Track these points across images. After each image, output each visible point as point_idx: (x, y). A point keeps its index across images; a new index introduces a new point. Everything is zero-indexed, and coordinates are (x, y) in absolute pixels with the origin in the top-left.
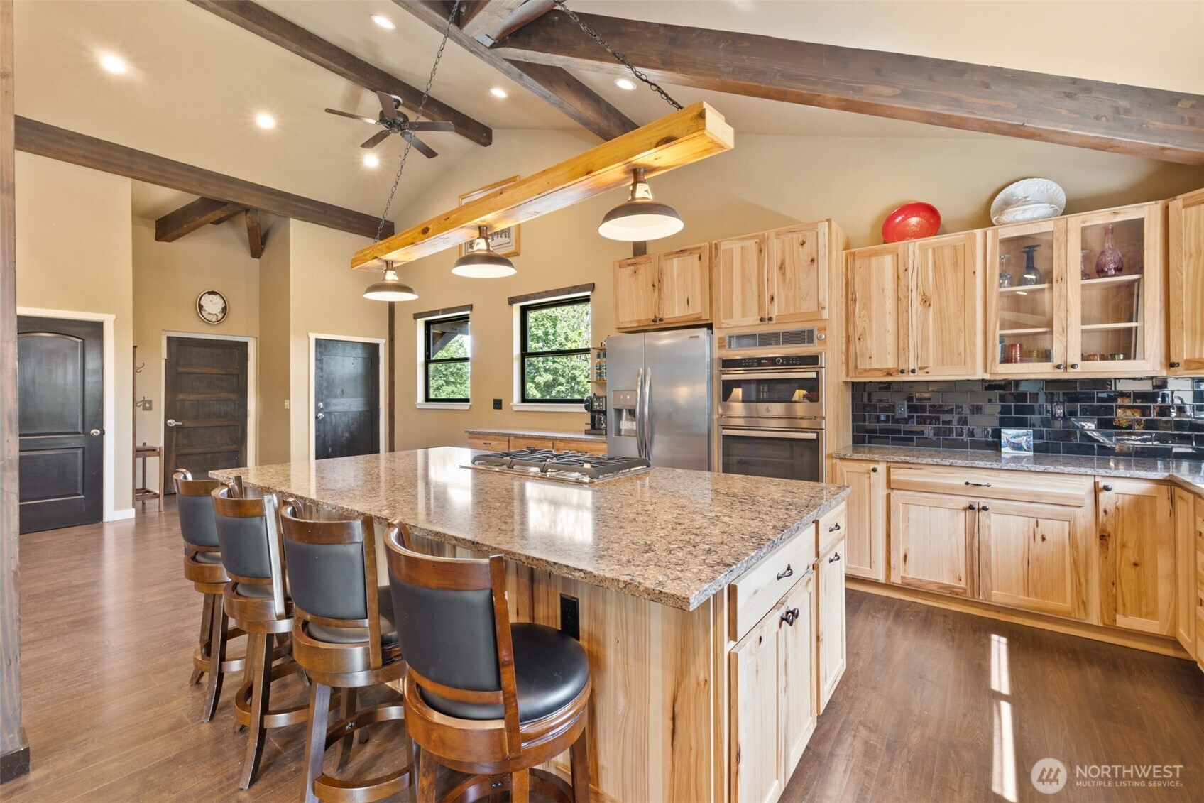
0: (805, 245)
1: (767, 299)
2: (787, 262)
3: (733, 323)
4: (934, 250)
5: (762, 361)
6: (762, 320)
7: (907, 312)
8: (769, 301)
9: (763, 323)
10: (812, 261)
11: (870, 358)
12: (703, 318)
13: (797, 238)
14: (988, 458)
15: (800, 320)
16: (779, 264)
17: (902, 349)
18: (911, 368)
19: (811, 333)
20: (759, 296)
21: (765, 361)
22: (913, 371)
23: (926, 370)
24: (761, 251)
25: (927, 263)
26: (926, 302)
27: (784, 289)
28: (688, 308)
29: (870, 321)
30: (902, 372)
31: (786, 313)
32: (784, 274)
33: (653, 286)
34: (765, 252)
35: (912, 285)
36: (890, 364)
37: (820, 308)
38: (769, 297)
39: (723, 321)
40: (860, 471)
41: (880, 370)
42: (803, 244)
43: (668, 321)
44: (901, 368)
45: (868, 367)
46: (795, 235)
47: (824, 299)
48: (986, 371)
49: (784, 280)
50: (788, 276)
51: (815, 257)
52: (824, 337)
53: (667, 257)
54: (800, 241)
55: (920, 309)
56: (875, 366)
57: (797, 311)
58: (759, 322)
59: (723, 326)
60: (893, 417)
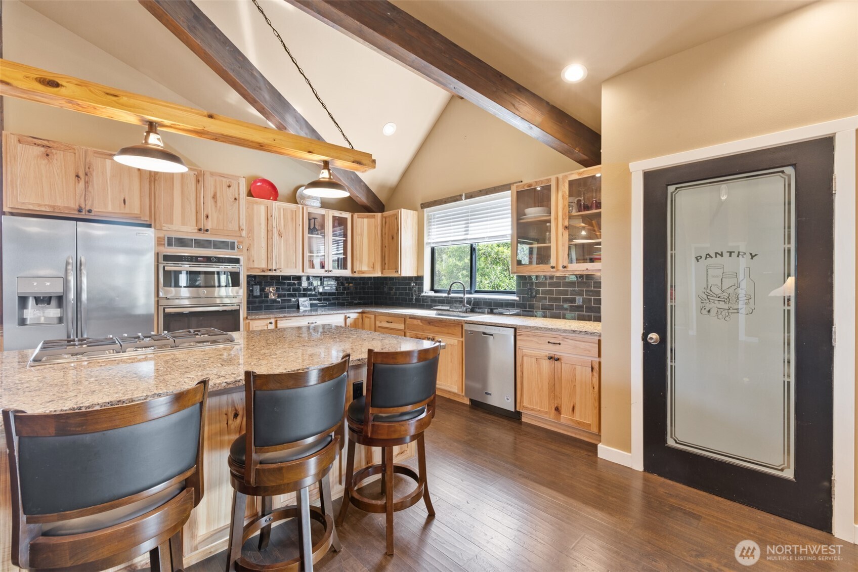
0: (231, 188)
1: (203, 217)
2: (218, 195)
3: (174, 227)
4: (284, 209)
5: (199, 259)
6: (200, 230)
7: (272, 238)
8: (205, 218)
9: (200, 232)
10: (235, 199)
11: (253, 261)
12: (142, 219)
13: (225, 182)
14: (294, 312)
15: (227, 234)
16: (212, 195)
17: (268, 259)
18: (274, 268)
19: (233, 244)
20: (197, 213)
21: (201, 259)
22: (275, 270)
23: (280, 270)
24: (198, 181)
25: (281, 215)
26: (280, 235)
27: (216, 212)
28: (125, 207)
29: (253, 240)
30: (270, 270)
31: (217, 228)
32: (216, 202)
33: (78, 176)
34: (201, 182)
35: (274, 225)
36: (263, 265)
37: (240, 230)
38: (205, 216)
39: (164, 225)
40: (263, 325)
41: (259, 269)
42: (229, 186)
43: (96, 213)
44: (269, 268)
45: (252, 267)
46: (224, 180)
47: (243, 225)
48: (303, 271)
49: (216, 207)
50: (219, 204)
51: (237, 197)
52: (241, 247)
53: (96, 155)
54: (228, 184)
55: (278, 238)
56: (256, 266)
57: (225, 229)
58: (196, 231)
59: (164, 228)
60: (253, 294)
